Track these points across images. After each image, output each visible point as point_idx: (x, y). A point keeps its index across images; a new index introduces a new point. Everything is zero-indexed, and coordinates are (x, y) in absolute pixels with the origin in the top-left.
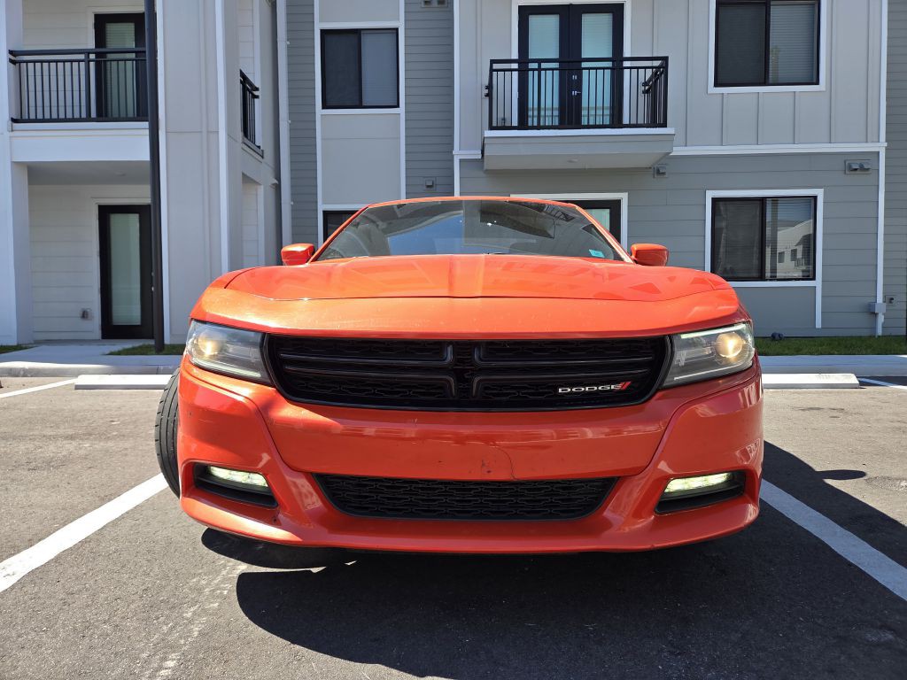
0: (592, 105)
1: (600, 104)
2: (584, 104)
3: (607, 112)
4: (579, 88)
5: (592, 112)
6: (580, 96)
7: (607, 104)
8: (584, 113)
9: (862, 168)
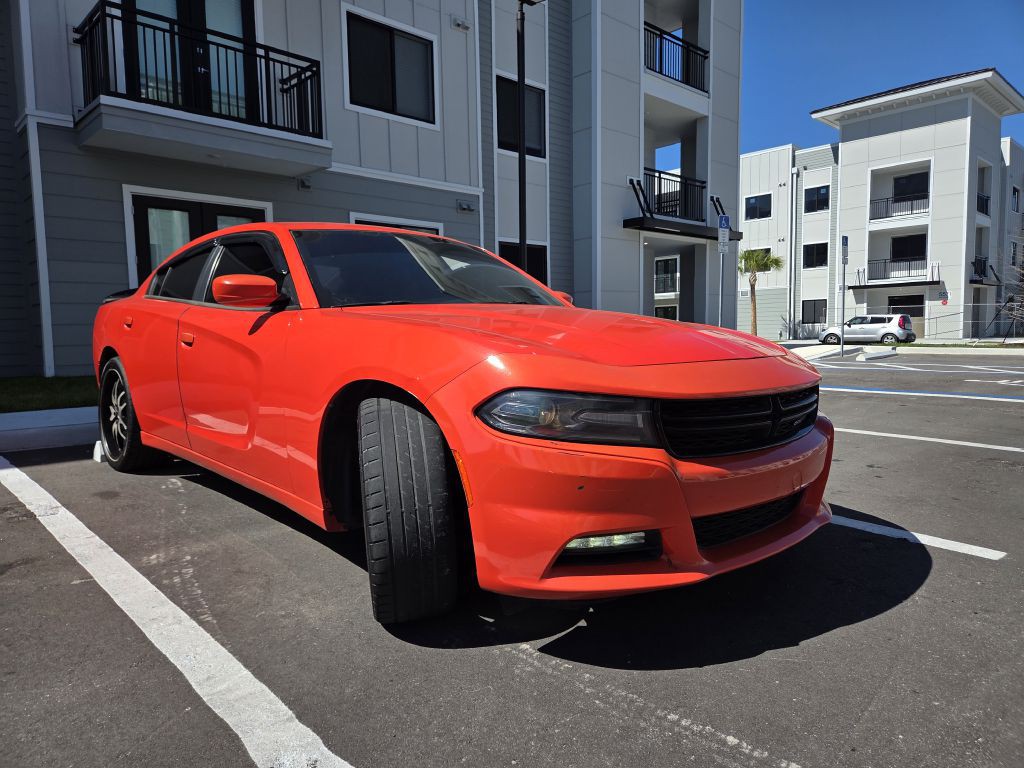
0: (224, 90)
1: (233, 92)
2: (214, 87)
3: (242, 103)
4: (207, 66)
5: (224, 99)
6: (208, 75)
7: (242, 93)
8: (215, 97)
9: (469, 209)
